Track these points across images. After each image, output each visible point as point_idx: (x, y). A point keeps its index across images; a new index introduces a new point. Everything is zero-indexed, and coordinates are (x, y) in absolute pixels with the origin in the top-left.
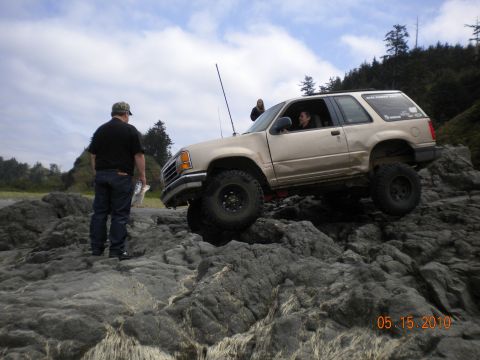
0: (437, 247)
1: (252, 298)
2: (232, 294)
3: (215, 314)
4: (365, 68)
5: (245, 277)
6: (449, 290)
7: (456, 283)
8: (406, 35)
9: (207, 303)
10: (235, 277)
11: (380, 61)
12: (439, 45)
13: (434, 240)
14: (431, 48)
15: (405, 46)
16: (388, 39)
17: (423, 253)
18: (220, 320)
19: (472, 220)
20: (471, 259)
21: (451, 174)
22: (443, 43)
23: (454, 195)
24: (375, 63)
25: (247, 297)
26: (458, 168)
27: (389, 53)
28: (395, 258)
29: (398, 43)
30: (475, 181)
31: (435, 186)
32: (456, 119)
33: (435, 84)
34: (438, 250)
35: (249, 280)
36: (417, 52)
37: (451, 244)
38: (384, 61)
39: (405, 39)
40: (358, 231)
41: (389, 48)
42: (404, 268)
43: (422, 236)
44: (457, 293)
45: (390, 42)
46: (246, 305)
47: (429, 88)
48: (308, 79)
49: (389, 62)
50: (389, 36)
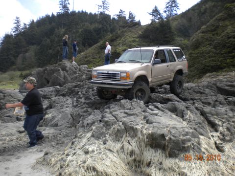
8: (69, 4)
12: (82, 11)
14: (79, 12)
15: (68, 9)
16: (60, 4)
22: (84, 11)
24: (53, 15)
27: (60, 11)
29: (65, 7)
36: (73, 13)
38: (57, 15)
39: (68, 6)
41: (61, 9)
45: (61, 6)
48: (17, 18)
49: (60, 16)
50: (61, 3)
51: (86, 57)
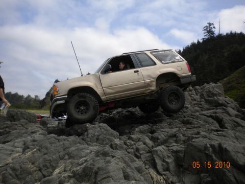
0: (167, 138)
1: (45, 166)
2: (33, 164)
3: (17, 176)
4: (193, 45)
5: (44, 154)
6: (164, 161)
7: (169, 157)
8: (214, 28)
9: (14, 169)
10: (38, 154)
11: (201, 41)
12: (231, 33)
13: (166, 133)
14: (227, 34)
15: (213, 33)
16: (205, 30)
17: (159, 141)
18: (19, 179)
19: (196, 123)
20: (182, 144)
21: (209, 98)
22: (233, 32)
23: (209, 109)
24: (198, 42)
25: (41, 166)
26: (214, 95)
27: (205, 37)
28: (145, 143)
29: (210, 32)
30: (220, 102)
31: (201, 104)
32: (239, 70)
33: (229, 52)
34: (167, 139)
35: (46, 156)
36: (220, 36)
37: (175, 136)
38: (203, 41)
39: (213, 30)
40: (137, 129)
41: (205, 34)
42: (147, 149)
43: (162, 131)
44: (167, 163)
45: (206, 32)
46: (40, 170)
47: (226, 54)
49: (206, 41)
50: (205, 28)
51: (229, 83)
